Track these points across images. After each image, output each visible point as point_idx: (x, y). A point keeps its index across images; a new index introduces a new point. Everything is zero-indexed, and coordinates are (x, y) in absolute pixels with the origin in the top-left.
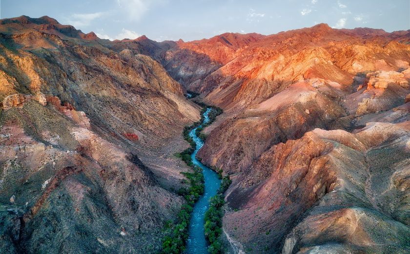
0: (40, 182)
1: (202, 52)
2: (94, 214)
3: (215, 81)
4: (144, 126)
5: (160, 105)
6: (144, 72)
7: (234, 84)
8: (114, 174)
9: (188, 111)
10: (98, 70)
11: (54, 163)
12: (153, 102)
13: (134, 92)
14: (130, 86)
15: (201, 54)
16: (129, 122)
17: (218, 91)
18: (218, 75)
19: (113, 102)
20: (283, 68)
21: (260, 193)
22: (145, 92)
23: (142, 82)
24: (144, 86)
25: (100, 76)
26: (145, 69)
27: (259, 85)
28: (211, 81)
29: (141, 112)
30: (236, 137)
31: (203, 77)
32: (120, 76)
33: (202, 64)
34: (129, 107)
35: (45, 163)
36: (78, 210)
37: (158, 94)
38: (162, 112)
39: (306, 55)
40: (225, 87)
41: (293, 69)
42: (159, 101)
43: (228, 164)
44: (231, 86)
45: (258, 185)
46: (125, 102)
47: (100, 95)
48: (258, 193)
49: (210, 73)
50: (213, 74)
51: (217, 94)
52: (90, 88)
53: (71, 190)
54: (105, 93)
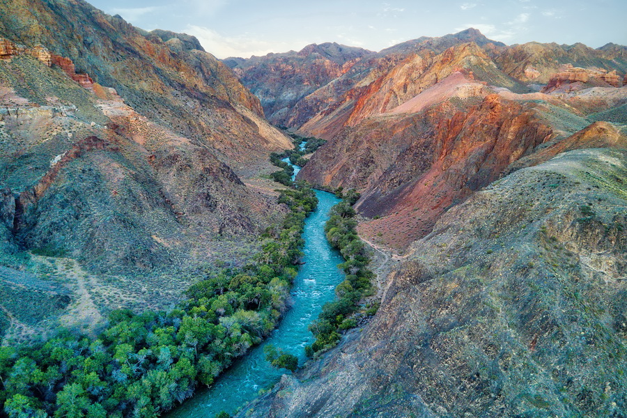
0: (47, 156)
1: (290, 68)
2: (144, 202)
3: (311, 109)
4: (208, 143)
5: (230, 120)
6: (203, 74)
7: (342, 107)
8: (174, 158)
9: (275, 136)
10: (132, 51)
11: (70, 135)
12: (219, 114)
13: (189, 95)
14: (183, 86)
15: (287, 71)
16: (184, 132)
17: (317, 120)
18: (315, 99)
19: (158, 100)
20: (420, 75)
21: (415, 192)
22: (206, 99)
23: (201, 85)
24: (204, 91)
25: (136, 59)
26: (205, 69)
27: (384, 100)
28: (304, 109)
29: (203, 123)
30: (361, 142)
31: (291, 105)
32: (168, 71)
33: (290, 85)
34: (183, 112)
35: (55, 134)
36: (116, 193)
37: (227, 105)
38: (234, 130)
39: (456, 53)
40: (328, 113)
41: (436, 75)
42: (229, 113)
43: (351, 177)
44: (338, 110)
45: (410, 183)
46: (177, 104)
47: (137, 87)
48: (411, 191)
49: (303, 97)
50: (306, 98)
51: (316, 123)
52: (119, 74)
53: (103, 166)
54: (145, 86)
